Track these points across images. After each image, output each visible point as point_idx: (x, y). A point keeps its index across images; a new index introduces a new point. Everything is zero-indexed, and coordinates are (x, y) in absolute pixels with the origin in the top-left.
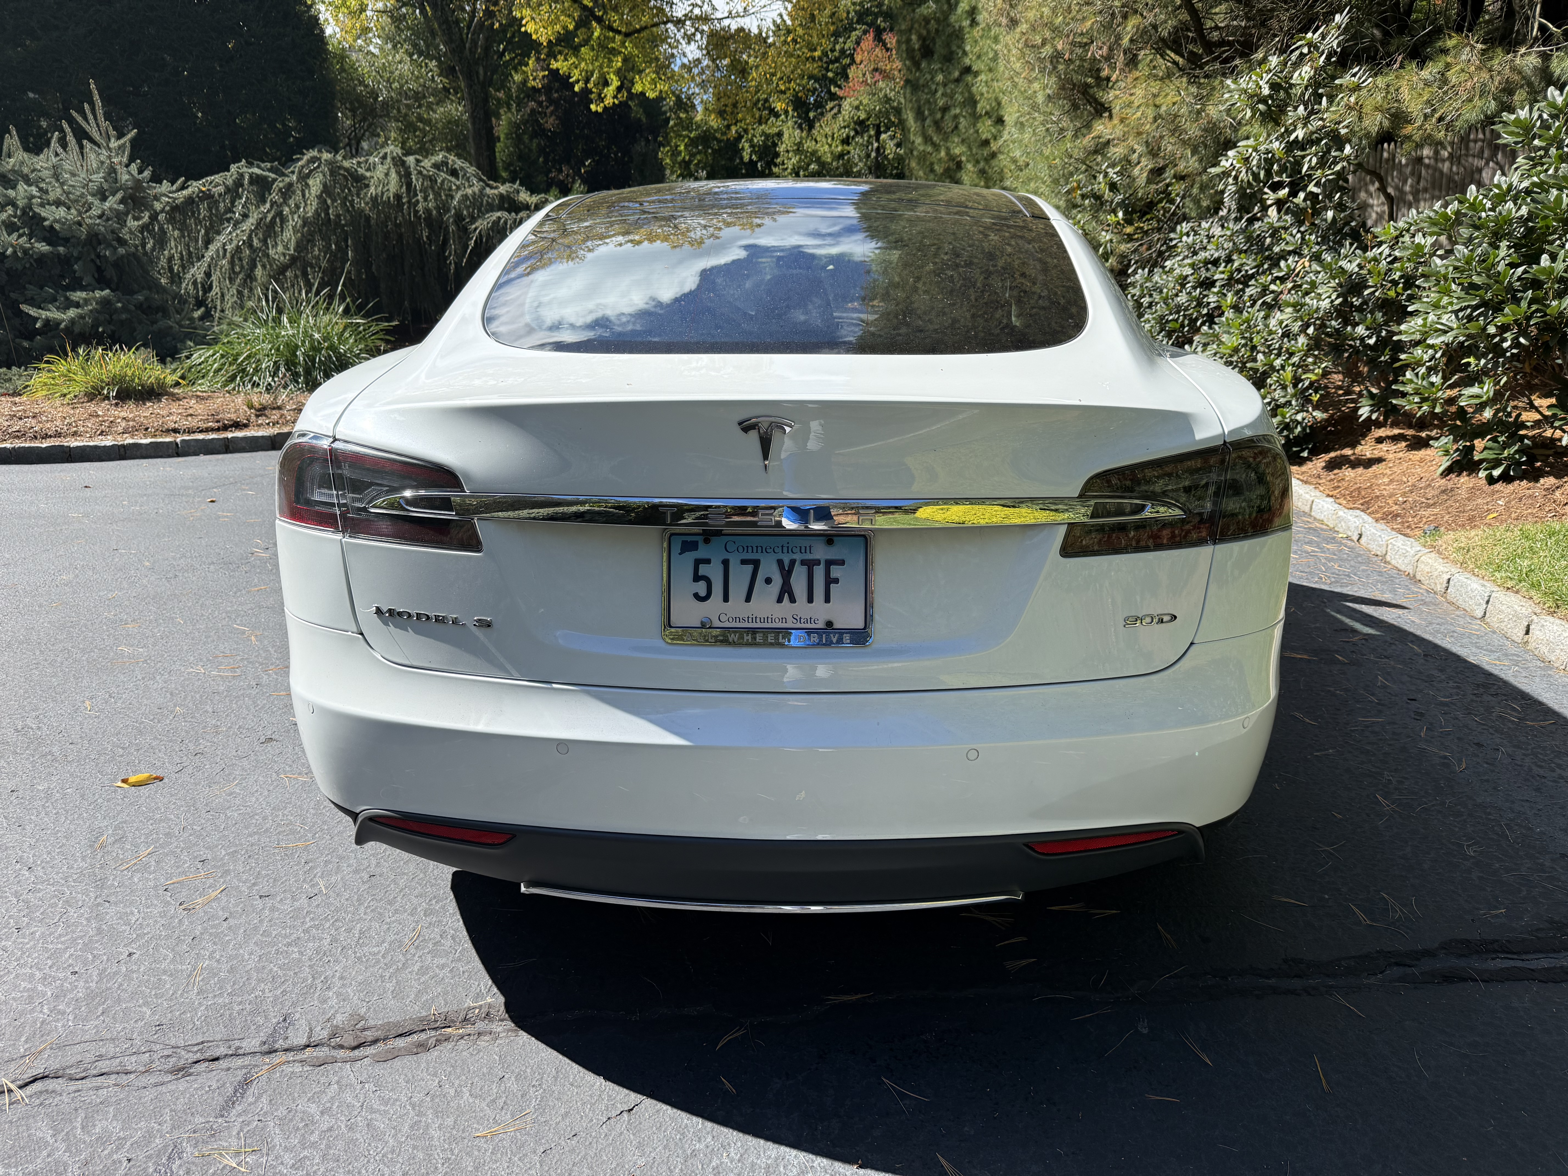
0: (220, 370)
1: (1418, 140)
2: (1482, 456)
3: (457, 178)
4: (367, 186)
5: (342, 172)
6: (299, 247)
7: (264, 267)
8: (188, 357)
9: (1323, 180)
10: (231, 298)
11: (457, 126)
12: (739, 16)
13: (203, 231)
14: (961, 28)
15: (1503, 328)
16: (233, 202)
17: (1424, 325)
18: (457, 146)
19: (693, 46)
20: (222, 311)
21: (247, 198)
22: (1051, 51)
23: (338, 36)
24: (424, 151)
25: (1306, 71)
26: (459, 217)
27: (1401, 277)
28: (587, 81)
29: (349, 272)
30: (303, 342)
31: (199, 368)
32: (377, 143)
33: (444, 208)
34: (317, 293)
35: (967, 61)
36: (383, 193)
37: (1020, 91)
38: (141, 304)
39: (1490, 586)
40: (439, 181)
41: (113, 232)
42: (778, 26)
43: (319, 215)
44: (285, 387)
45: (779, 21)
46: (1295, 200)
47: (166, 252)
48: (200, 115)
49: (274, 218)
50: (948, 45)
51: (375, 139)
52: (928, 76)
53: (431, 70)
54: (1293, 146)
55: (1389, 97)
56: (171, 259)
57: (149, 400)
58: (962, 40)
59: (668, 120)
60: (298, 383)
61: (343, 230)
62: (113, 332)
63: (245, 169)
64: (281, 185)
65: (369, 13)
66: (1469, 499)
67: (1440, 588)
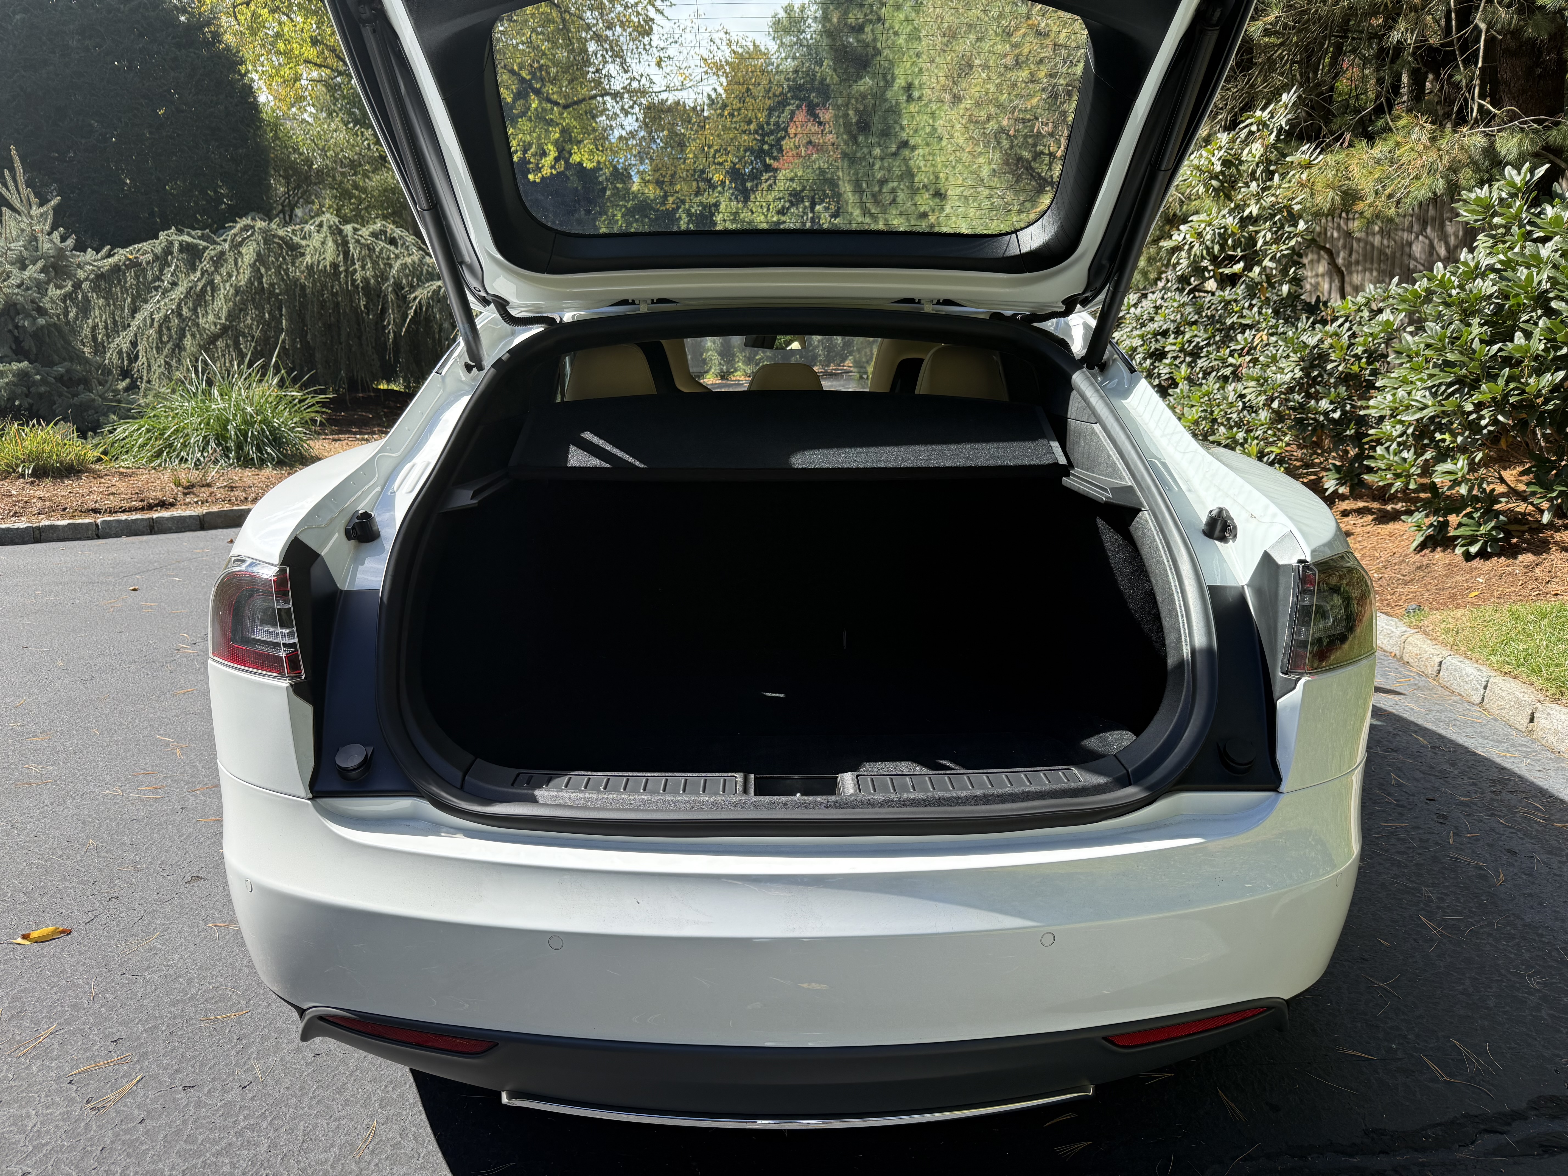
0: (145, 445)
1: (1369, 216)
2: (1457, 533)
3: (397, 247)
4: (303, 255)
5: (276, 240)
6: (231, 316)
7: (193, 336)
8: (111, 432)
9: (1279, 255)
10: (158, 368)
11: (394, 194)
12: (677, 90)
13: (129, 300)
14: (898, 104)
15: (1479, 406)
16: (161, 271)
17: (1394, 401)
18: (394, 213)
19: (631, 119)
20: (149, 382)
21: (177, 266)
22: (996, 127)
23: (272, 104)
24: (360, 218)
25: (1257, 148)
26: (398, 286)
27: (1364, 352)
28: (525, 151)
29: (283, 342)
30: (235, 415)
31: (123, 443)
32: (311, 210)
33: (383, 277)
34: (250, 365)
35: (904, 135)
36: (319, 262)
37: (964, 165)
38: (62, 376)
39: (1486, 671)
40: (377, 250)
41: (33, 301)
42: (713, 100)
43: (252, 284)
44: (216, 462)
45: (714, 96)
46: (1250, 274)
47: (90, 321)
48: (128, 181)
49: (205, 286)
50: (885, 119)
51: (310, 206)
52: (865, 150)
53: (367, 139)
54: (1245, 222)
55: (1340, 175)
56: (94, 328)
57: (68, 477)
58: (899, 114)
59: (604, 190)
60: (229, 458)
61: (277, 298)
62: (31, 405)
63: (174, 237)
64: (213, 253)
65: (304, 82)
66: (1446, 576)
67: (1431, 671)
